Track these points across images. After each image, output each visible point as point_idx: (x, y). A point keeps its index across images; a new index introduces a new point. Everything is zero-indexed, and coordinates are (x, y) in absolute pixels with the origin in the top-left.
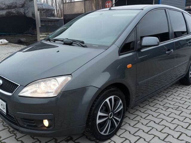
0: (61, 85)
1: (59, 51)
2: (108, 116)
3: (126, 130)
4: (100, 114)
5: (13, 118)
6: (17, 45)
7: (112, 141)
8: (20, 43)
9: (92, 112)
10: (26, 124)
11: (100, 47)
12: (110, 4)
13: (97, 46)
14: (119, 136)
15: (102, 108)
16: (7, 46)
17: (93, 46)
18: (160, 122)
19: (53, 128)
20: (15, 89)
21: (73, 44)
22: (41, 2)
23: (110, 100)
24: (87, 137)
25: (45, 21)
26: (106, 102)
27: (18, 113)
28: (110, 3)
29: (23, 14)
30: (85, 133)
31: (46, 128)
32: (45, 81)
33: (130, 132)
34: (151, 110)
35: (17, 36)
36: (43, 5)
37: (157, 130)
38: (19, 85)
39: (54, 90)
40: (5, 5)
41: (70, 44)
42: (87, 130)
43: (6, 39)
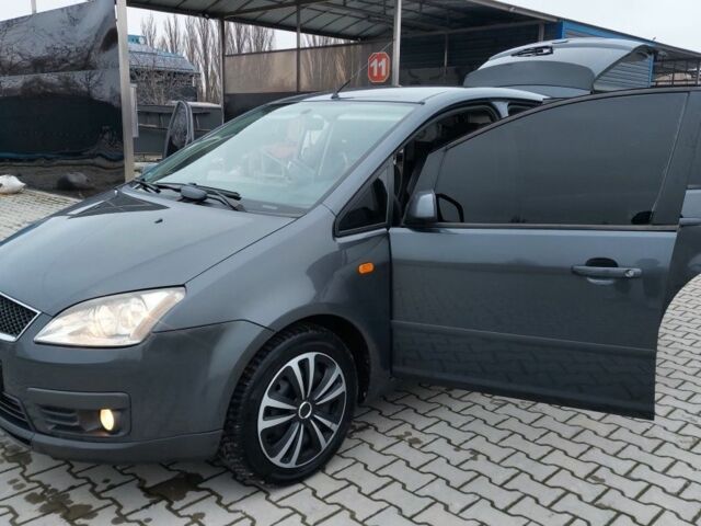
0: (154, 314)
1: (161, 221)
2: (296, 412)
3: (357, 461)
4: (267, 401)
5: (18, 408)
6: (53, 196)
7: (307, 487)
8: (65, 188)
9: (245, 395)
10: (52, 424)
11: (282, 210)
12: (383, 63)
13: (275, 208)
14: (331, 476)
15: (276, 387)
16: (19, 198)
17: (264, 206)
18: (466, 441)
19: (129, 434)
20: (27, 323)
21: (208, 200)
22: (152, 45)
23: (303, 365)
24: (235, 477)
25: (160, 114)
26: (290, 368)
27: (31, 391)
28: (384, 61)
29: (84, 88)
30: (223, 456)
31: (106, 435)
32: (112, 301)
33: (366, 466)
34: (450, 409)
35: (58, 165)
36: (157, 58)
37: (448, 462)
38: (39, 313)
39: (134, 326)
40: (20, 54)
41: (201, 201)
42: (230, 449)
43: (19, 176)
